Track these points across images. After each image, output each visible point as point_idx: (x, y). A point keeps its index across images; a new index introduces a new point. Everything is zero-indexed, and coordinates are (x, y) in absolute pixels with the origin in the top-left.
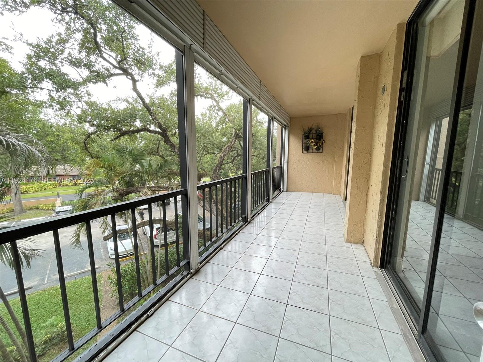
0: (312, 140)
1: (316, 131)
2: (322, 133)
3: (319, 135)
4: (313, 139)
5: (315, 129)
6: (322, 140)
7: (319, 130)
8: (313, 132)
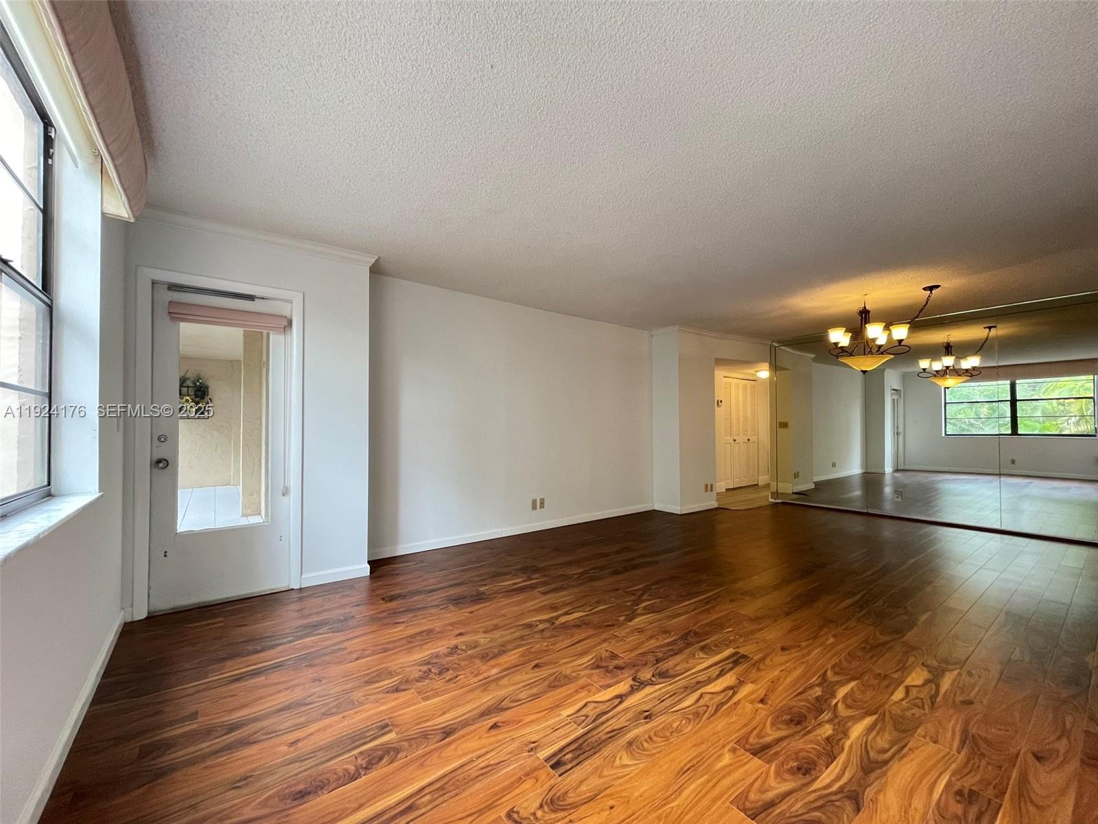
0: (188, 398)
1: (195, 384)
2: (207, 387)
3: (200, 390)
4: (188, 395)
5: (192, 379)
6: (207, 399)
7: (200, 381)
8: (189, 383)
